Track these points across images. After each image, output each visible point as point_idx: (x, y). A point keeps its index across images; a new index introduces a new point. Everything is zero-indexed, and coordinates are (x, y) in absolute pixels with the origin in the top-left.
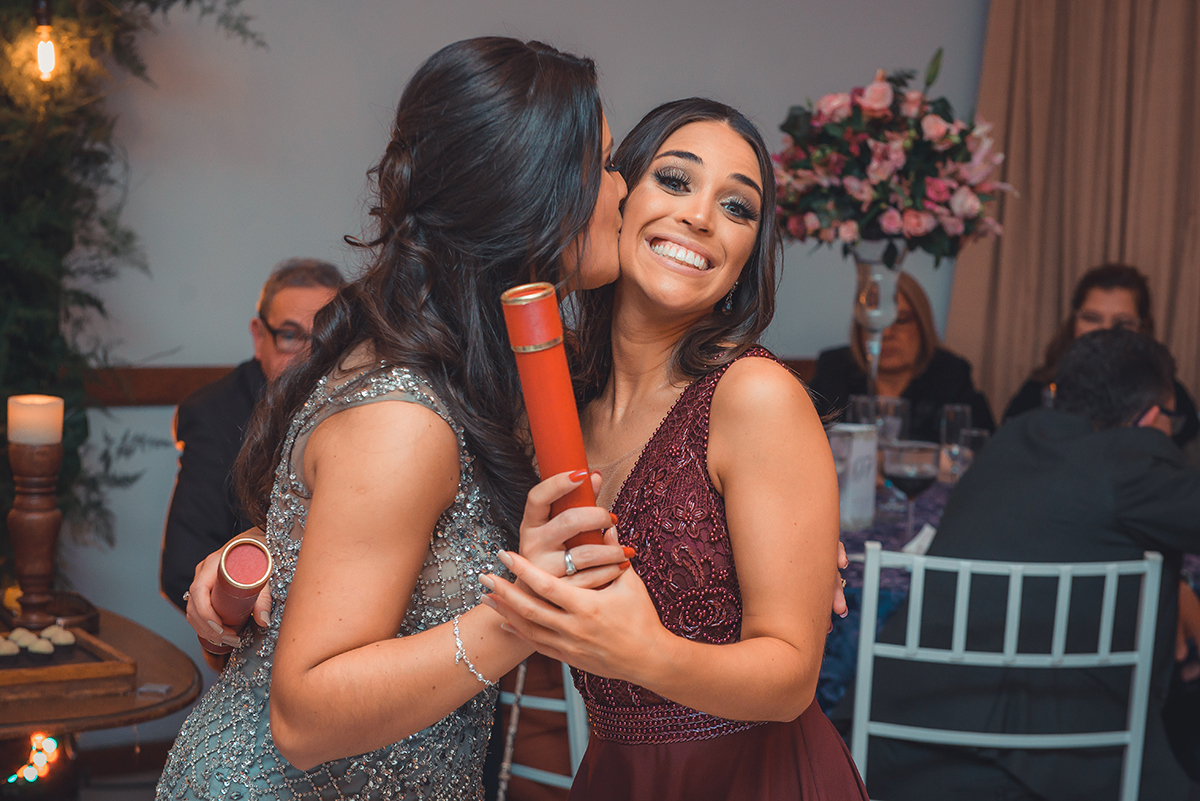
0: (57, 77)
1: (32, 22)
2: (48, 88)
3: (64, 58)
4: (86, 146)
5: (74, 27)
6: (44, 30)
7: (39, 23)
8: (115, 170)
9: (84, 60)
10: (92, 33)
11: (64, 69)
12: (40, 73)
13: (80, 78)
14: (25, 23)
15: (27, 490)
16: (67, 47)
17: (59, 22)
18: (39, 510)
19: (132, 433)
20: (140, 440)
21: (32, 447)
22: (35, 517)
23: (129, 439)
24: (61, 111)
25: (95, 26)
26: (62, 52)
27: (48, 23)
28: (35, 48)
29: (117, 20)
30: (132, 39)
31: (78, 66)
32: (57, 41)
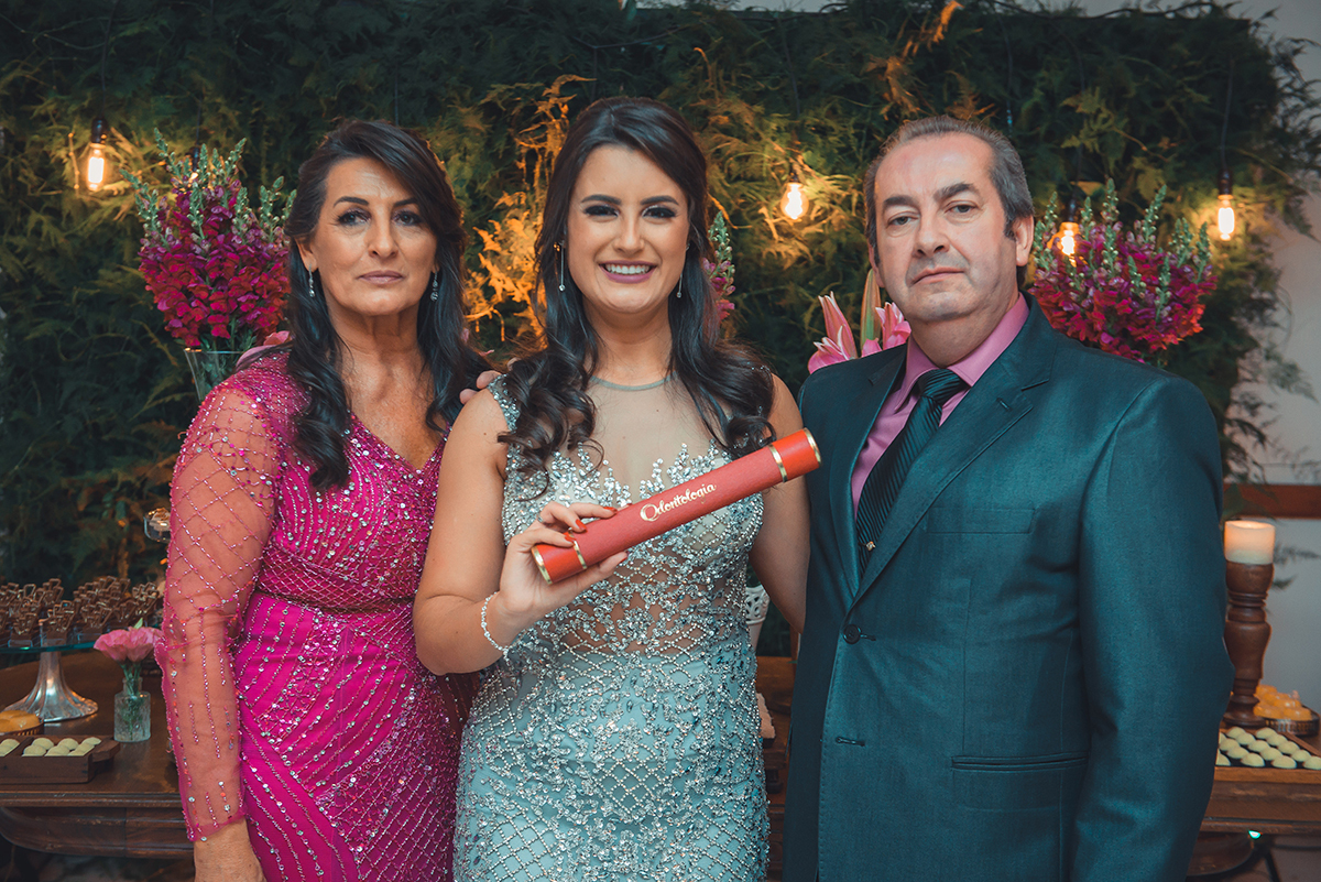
0: (1234, 236)
1: (1215, 191)
2: (1224, 247)
3: (1241, 221)
4: (1255, 296)
5: (1250, 192)
6: (1226, 198)
7: (1221, 193)
8: (1278, 315)
9: (1258, 222)
10: (1267, 198)
11: (1241, 230)
12: (1219, 234)
13: (1253, 238)
14: (1208, 193)
15: (1241, 604)
16: (1243, 211)
17: (1238, 190)
18: (1253, 623)
19: (1283, 546)
20: (1291, 552)
21: (1248, 566)
22: (1249, 628)
23: (1281, 551)
24: (1236, 266)
25: (1269, 192)
26: (1239, 215)
27: (1230, 193)
28: (1217, 212)
29: (1289, 187)
30: (1301, 202)
31: (1253, 226)
32: (1236, 207)
